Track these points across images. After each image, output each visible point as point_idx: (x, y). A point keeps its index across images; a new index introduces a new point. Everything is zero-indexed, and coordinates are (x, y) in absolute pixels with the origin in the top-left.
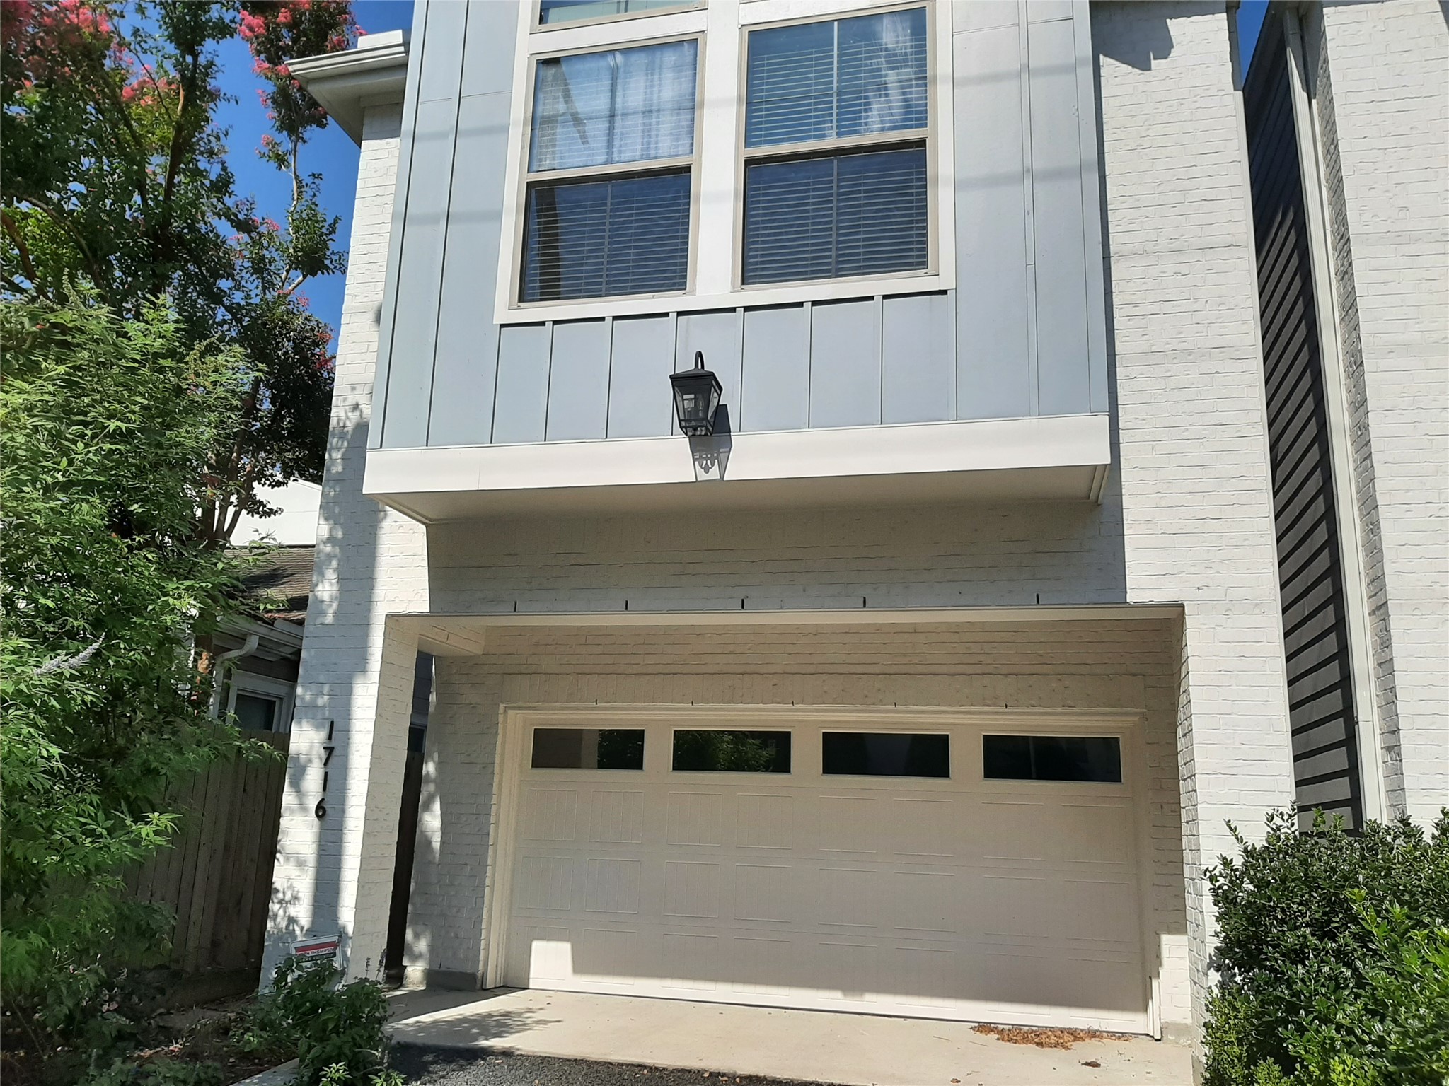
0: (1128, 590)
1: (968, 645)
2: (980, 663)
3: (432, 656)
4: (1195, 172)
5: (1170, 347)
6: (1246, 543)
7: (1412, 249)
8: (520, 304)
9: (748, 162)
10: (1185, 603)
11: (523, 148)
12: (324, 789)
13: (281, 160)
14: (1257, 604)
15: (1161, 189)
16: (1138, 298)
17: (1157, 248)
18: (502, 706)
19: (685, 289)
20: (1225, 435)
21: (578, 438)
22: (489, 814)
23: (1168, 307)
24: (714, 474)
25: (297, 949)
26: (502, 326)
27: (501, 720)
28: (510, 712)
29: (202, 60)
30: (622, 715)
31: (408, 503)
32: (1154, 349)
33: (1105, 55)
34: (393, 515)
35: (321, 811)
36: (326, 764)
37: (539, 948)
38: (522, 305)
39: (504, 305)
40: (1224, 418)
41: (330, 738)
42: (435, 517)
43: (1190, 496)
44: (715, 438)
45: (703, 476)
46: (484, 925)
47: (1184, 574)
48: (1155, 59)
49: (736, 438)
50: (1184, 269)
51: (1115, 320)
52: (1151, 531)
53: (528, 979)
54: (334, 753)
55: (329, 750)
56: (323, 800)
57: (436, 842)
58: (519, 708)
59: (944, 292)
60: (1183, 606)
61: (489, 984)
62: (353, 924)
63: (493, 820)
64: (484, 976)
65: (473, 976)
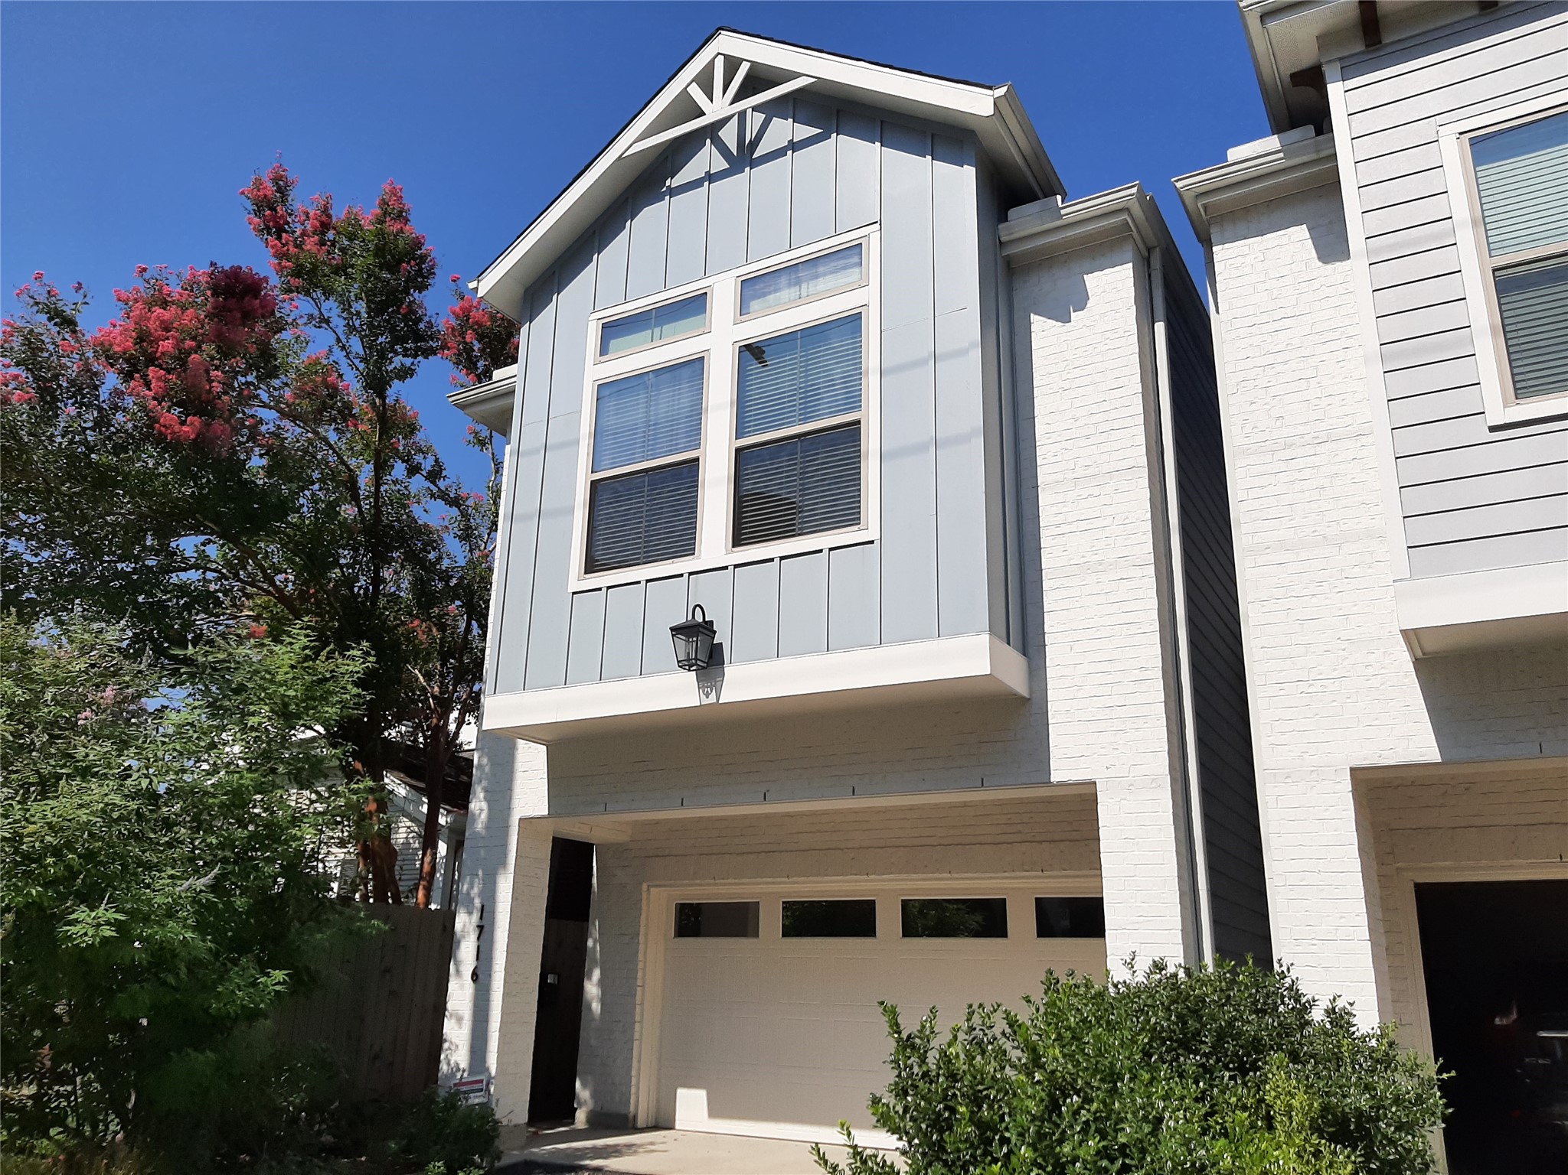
0: (1052, 772)
1: (1009, 816)
2: (1019, 832)
3: (593, 845)
4: (1105, 406)
5: (1085, 560)
6: (1146, 725)
7: (1288, 454)
8: (586, 576)
9: (738, 451)
10: (1097, 781)
11: (588, 454)
12: (477, 959)
13: (482, 443)
14: (1154, 779)
15: (1078, 424)
16: (1060, 519)
17: (1075, 475)
18: (645, 886)
19: (694, 554)
20: (1129, 632)
21: (622, 678)
22: (636, 978)
23: (1084, 525)
24: (712, 699)
25: (455, 1085)
26: (574, 593)
27: (644, 896)
28: (652, 890)
29: (389, 401)
30: (734, 889)
31: (530, 733)
32: (1072, 562)
33: (1035, 314)
34: (521, 743)
35: (475, 976)
36: (478, 938)
37: (682, 1093)
38: (587, 576)
39: (576, 578)
40: (1129, 618)
41: (481, 918)
42: (547, 739)
43: (1101, 687)
44: (713, 670)
45: (705, 701)
46: (634, 1073)
47: (1095, 756)
48: (1074, 311)
49: (728, 670)
50: (1096, 491)
51: (1042, 540)
52: (1069, 720)
53: (675, 1121)
54: (484, 930)
55: (481, 928)
56: (476, 967)
57: (596, 1007)
58: (660, 886)
59: (872, 542)
60: (1095, 783)
61: (640, 1123)
62: (495, 1066)
63: (639, 983)
64: (635, 1117)
65: (625, 1117)
